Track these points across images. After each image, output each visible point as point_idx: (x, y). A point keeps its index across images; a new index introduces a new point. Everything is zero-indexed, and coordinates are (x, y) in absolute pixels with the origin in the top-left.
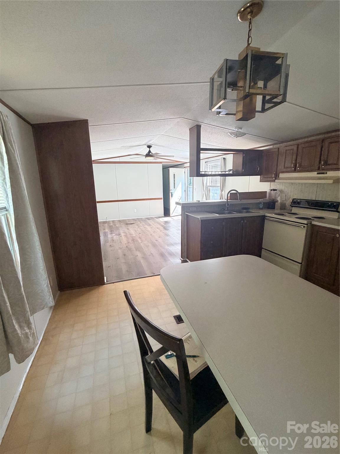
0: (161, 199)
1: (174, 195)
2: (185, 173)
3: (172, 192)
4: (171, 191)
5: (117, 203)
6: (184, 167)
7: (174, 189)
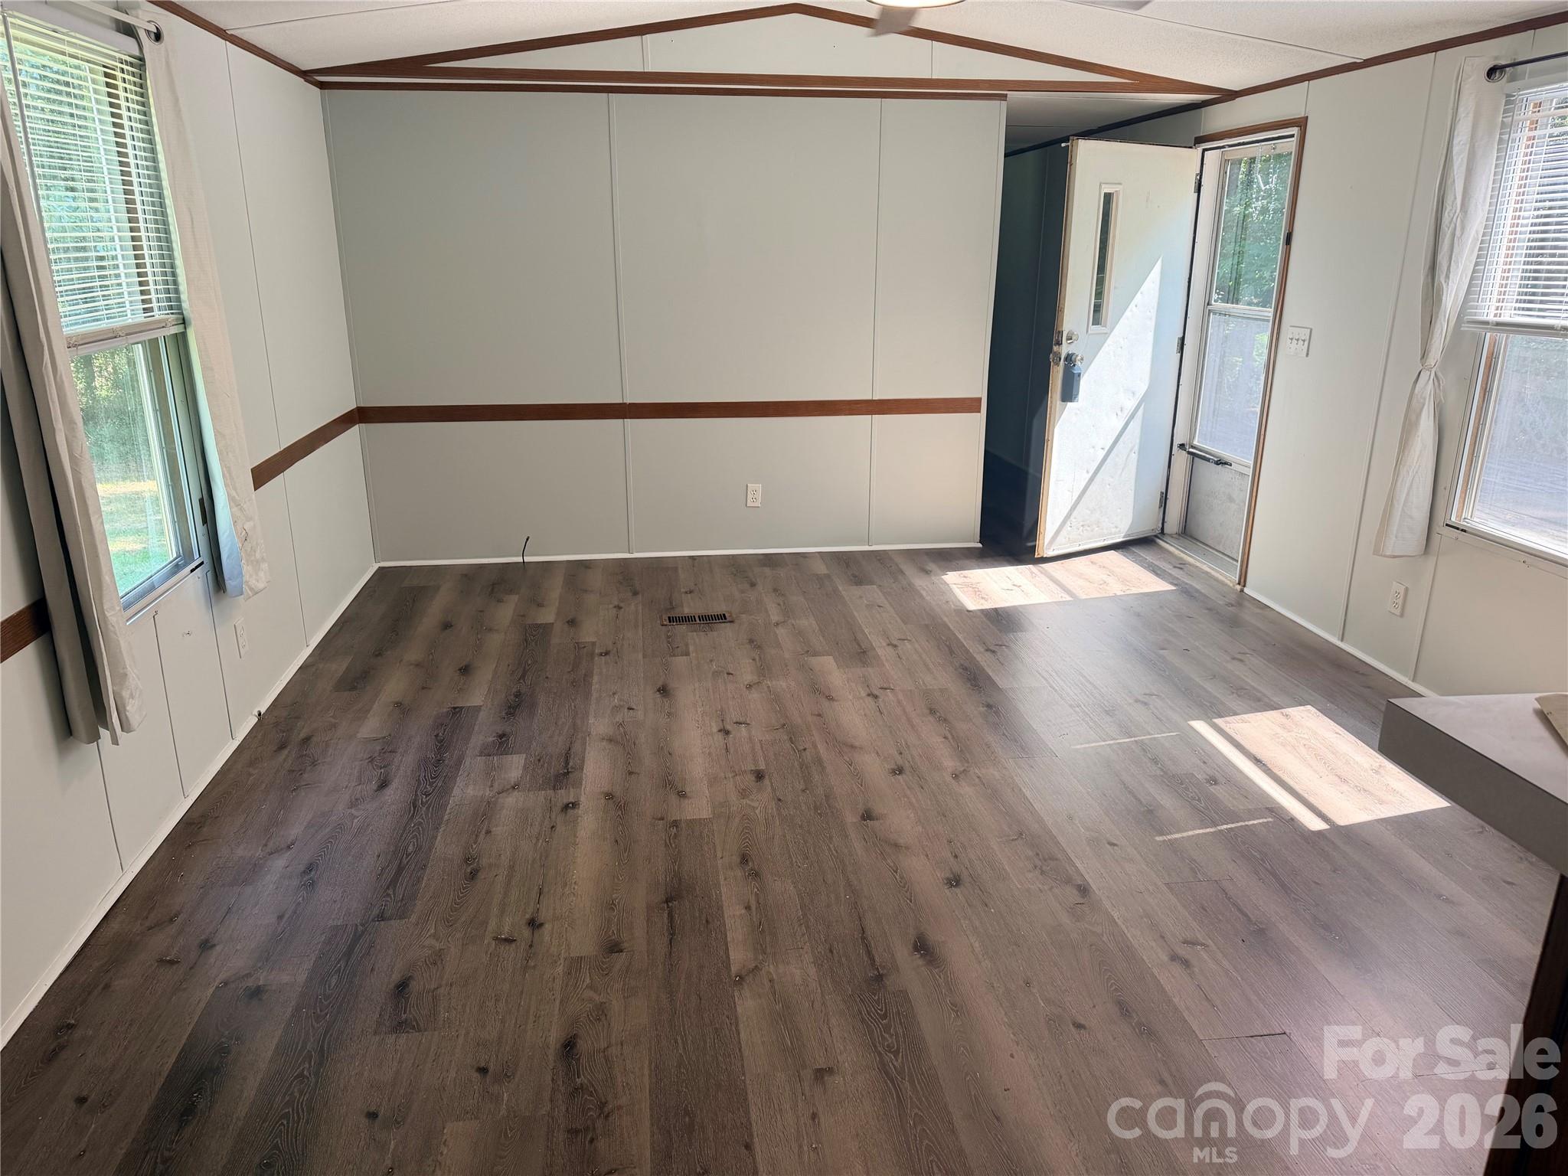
0: (966, 405)
1: (1085, 385)
2: (1199, 189)
3: (1070, 358)
4: (1065, 349)
5: (614, 424)
6: (1199, 140)
7: (1094, 329)
